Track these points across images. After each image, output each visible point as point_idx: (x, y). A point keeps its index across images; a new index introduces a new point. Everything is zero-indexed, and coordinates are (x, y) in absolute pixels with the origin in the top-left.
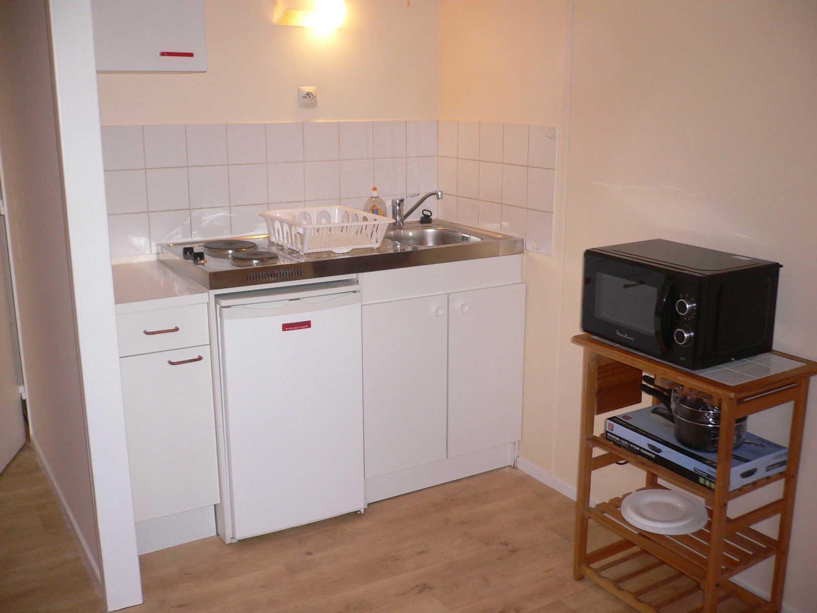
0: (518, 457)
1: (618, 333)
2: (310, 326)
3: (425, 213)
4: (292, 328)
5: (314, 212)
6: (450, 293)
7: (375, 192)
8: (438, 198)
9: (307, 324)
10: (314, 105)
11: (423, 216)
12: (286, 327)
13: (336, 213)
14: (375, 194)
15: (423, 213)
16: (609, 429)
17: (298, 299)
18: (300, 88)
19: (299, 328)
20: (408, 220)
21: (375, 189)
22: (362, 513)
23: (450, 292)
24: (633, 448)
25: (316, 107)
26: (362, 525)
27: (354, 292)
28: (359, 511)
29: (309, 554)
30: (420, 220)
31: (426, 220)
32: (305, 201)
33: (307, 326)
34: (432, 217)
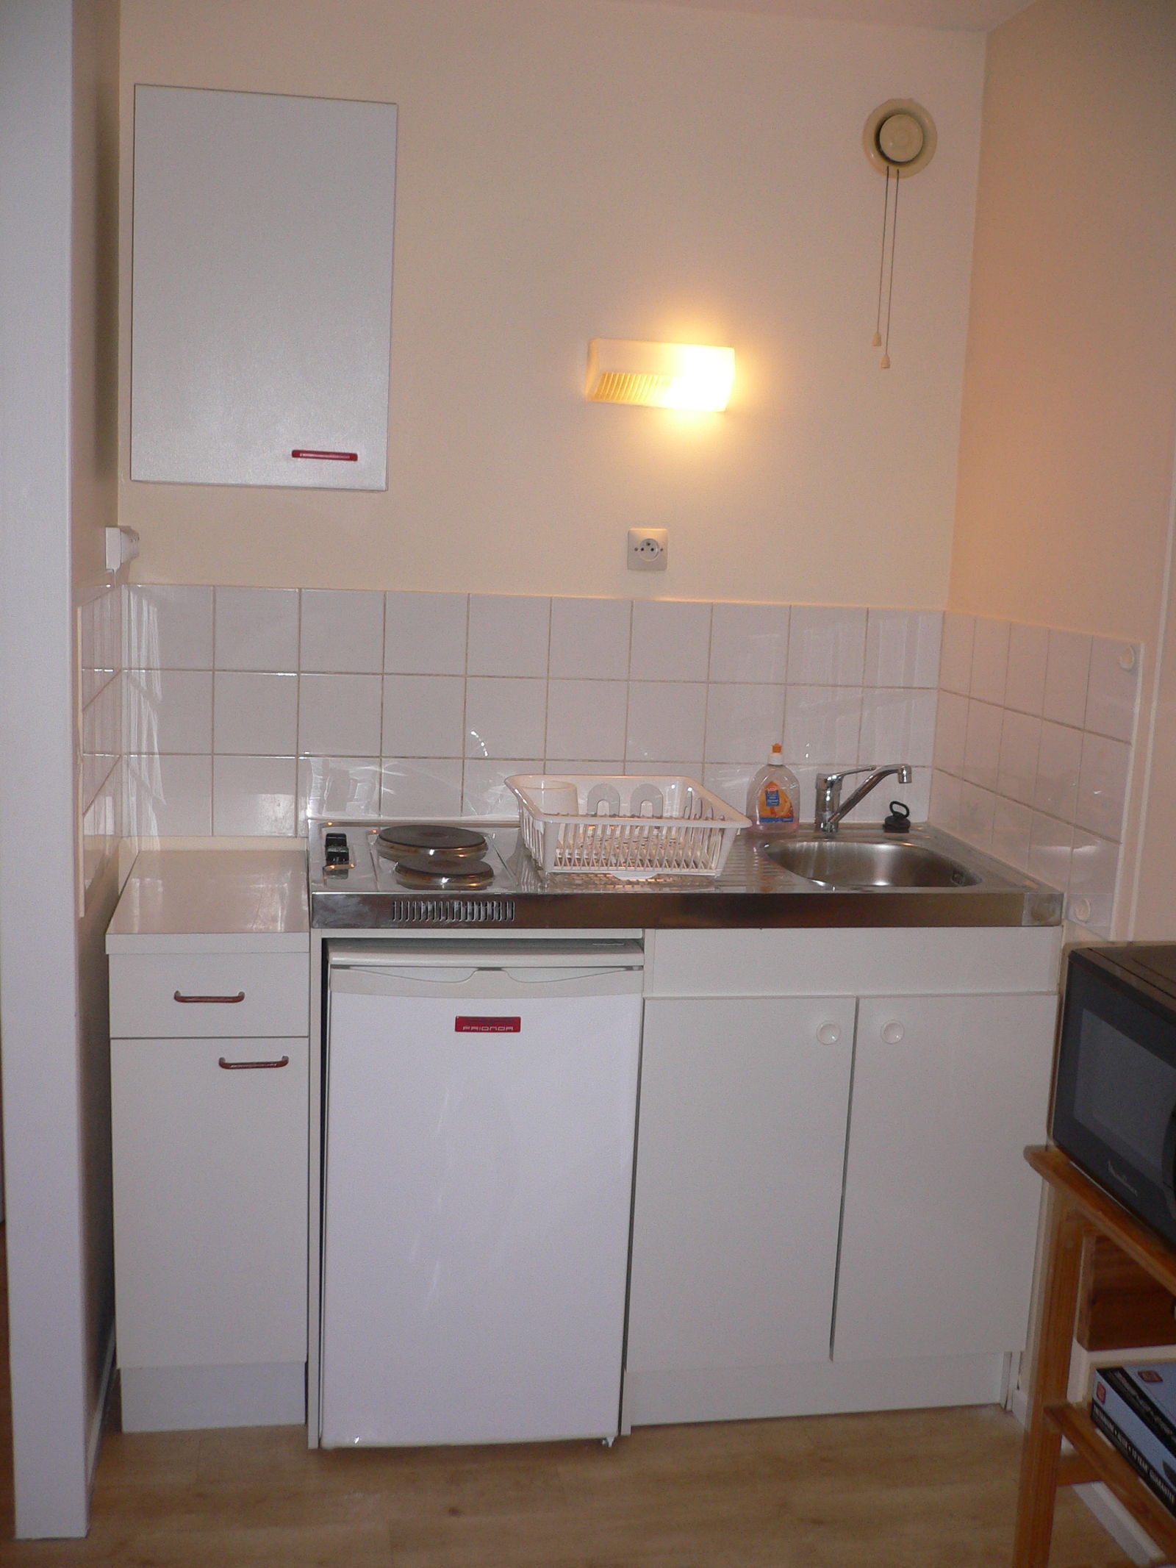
0: (1018, 1388)
1: (1111, 1170)
2: (517, 1029)
3: (896, 808)
4: (477, 1028)
5: (625, 786)
6: (865, 997)
7: (776, 754)
8: (901, 782)
9: (512, 1024)
10: (660, 566)
11: (892, 814)
12: (463, 1024)
13: (673, 793)
14: (776, 759)
15: (891, 806)
16: (1098, 1396)
17: (499, 969)
18: (632, 529)
19: (493, 1031)
20: (847, 819)
21: (777, 749)
22: (610, 1444)
23: (867, 993)
24: (1136, 1462)
25: (664, 569)
26: (602, 1472)
27: (629, 968)
28: (605, 1439)
29: (454, 1512)
30: (884, 822)
31: (897, 824)
32: (624, 761)
33: (512, 1028)
34: (911, 819)
